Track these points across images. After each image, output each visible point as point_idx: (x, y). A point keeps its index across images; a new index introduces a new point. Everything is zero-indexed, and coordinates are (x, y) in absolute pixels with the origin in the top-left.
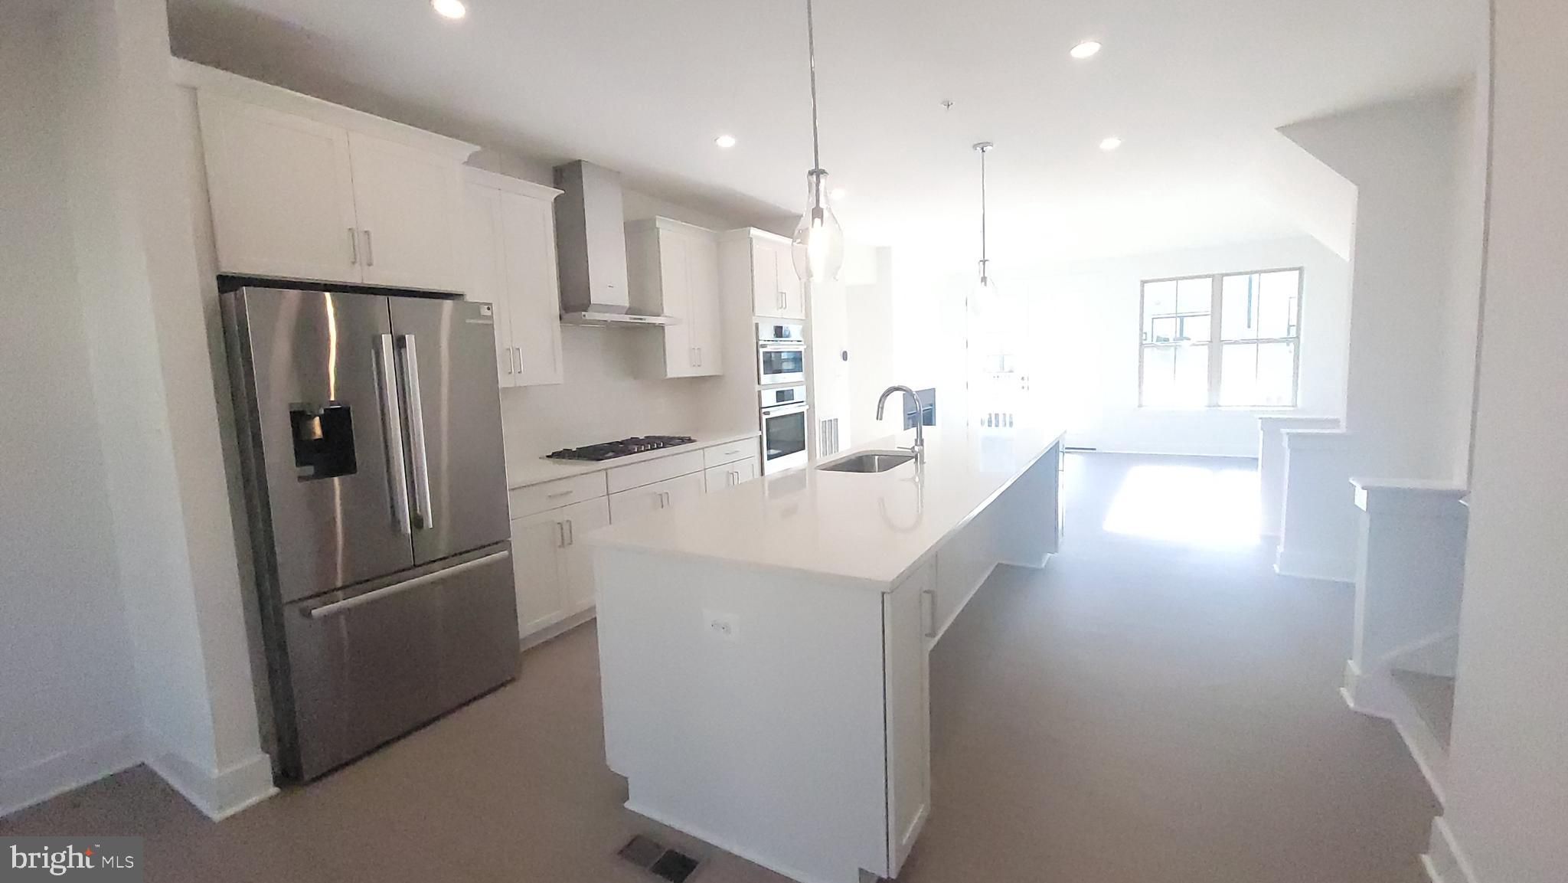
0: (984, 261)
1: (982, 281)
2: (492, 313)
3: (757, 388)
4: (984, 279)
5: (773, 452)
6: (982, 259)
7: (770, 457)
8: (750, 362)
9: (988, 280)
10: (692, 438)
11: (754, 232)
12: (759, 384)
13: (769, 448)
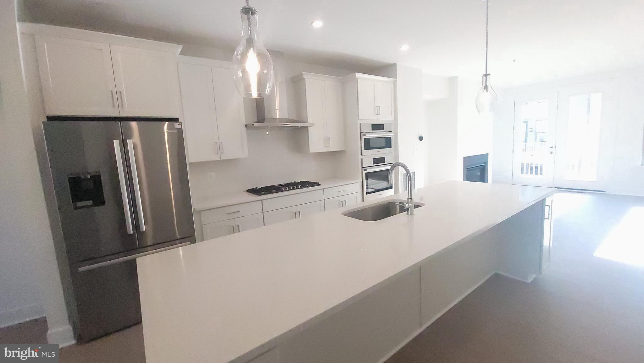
0: (486, 75)
1: (484, 89)
2: (182, 127)
3: (360, 157)
4: (486, 88)
5: (370, 190)
6: (485, 73)
7: (368, 193)
8: (358, 144)
9: (489, 88)
10: (319, 184)
11: (358, 75)
12: (361, 154)
13: (367, 188)
